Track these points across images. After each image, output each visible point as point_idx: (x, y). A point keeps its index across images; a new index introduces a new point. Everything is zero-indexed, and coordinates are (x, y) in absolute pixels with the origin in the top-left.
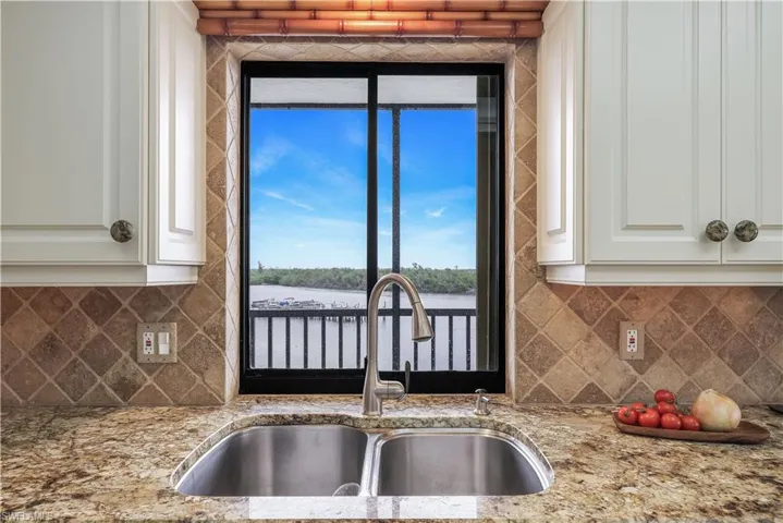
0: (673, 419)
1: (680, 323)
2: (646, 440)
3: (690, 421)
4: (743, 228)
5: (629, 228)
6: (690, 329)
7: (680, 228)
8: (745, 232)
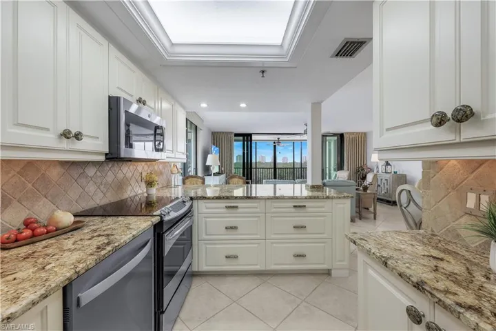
0: (42, 230)
1: (24, 182)
2: (28, 246)
3: (51, 228)
4: (78, 134)
5: (19, 125)
6: (30, 185)
7: (48, 130)
8: (78, 136)
